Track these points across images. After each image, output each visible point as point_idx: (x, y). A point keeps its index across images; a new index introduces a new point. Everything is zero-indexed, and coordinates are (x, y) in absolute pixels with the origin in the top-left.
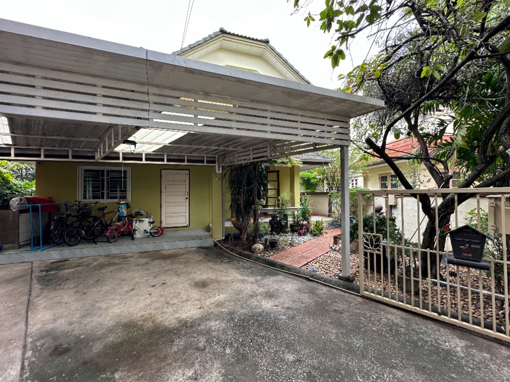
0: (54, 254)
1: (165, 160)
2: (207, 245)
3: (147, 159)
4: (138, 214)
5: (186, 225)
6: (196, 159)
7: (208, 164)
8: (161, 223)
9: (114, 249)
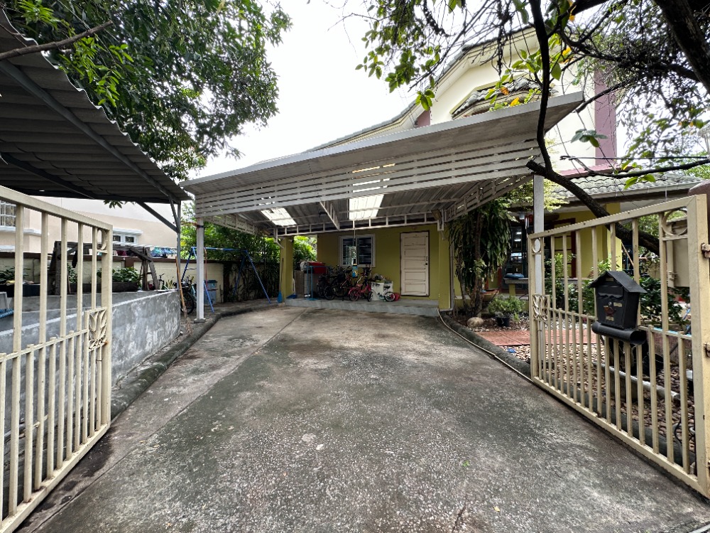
0: (318, 304)
1: (387, 223)
2: (431, 315)
3: (372, 225)
4: (378, 279)
5: (425, 295)
6: (417, 217)
7: (429, 222)
8: (401, 289)
9: (352, 306)
